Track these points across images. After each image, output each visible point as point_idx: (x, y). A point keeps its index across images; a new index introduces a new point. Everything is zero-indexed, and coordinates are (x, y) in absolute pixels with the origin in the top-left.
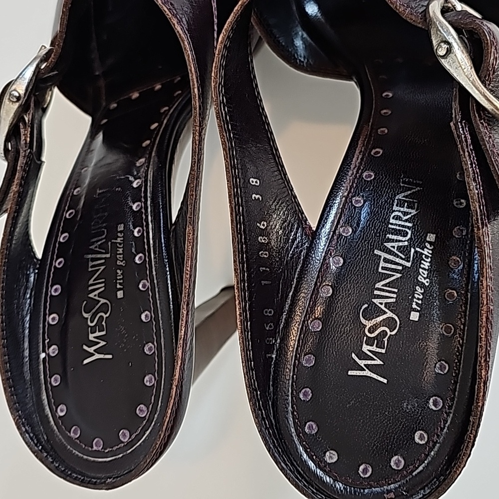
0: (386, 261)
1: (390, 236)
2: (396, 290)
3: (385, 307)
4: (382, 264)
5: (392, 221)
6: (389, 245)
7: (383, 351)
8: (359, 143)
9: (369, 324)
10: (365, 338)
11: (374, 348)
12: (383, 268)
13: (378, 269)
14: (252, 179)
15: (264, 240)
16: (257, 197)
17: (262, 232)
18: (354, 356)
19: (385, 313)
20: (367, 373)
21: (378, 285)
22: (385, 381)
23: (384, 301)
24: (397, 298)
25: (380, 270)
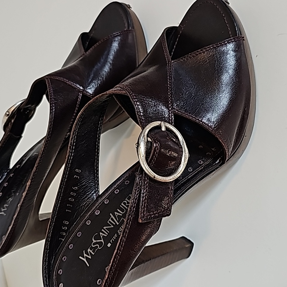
0: (112, 219)
1: (118, 210)
2: (109, 232)
3: (102, 237)
4: (110, 220)
5: (122, 204)
6: (116, 213)
7: (93, 254)
8: (134, 167)
9: (94, 241)
10: (91, 246)
11: (91, 251)
12: (110, 222)
14: (77, 169)
15: (74, 194)
16: (77, 177)
17: (74, 191)
18: (84, 251)
19: (101, 239)
20: (85, 260)
21: (105, 228)
22: (88, 265)
23: (103, 234)
24: (107, 235)
25: (108, 222)
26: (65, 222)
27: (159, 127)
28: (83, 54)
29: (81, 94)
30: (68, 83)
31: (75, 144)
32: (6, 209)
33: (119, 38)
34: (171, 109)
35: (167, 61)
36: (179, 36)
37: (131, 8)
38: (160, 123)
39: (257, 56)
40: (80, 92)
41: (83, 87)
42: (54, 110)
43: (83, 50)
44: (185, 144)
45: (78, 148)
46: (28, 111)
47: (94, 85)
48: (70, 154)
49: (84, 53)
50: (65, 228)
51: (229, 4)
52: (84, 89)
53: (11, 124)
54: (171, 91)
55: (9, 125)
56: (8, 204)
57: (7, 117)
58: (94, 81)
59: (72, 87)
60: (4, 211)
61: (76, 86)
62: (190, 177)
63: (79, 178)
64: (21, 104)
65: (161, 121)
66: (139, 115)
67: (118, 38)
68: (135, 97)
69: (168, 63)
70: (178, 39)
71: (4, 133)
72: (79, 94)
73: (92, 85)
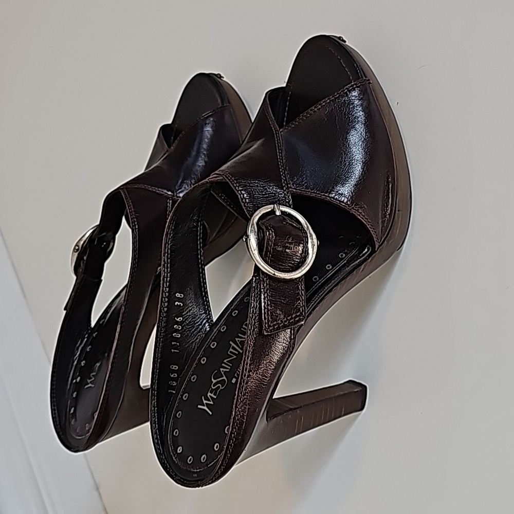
0: (233, 348)
1: (240, 335)
2: (231, 365)
3: (224, 373)
4: (231, 350)
5: (244, 326)
6: (237, 339)
7: (215, 397)
9: (214, 381)
10: (211, 389)
11: (212, 395)
12: (231, 352)
13: (228, 352)
14: (177, 294)
15: (179, 327)
16: (179, 304)
17: (177, 323)
18: (203, 398)
19: (223, 377)
20: (205, 408)
21: (225, 361)
22: (211, 413)
23: (225, 370)
24: (230, 369)
25: (229, 353)
26: (172, 367)
27: (273, 212)
28: (167, 151)
29: (171, 201)
30: (151, 189)
31: (169, 260)
32: (93, 379)
33: (212, 119)
34: (286, 188)
35: (274, 131)
36: (289, 98)
37: (223, 78)
38: (272, 207)
39: (398, 103)
40: (168, 198)
41: (172, 192)
42: (137, 225)
43: (167, 146)
44: (310, 228)
45: (174, 265)
46: (105, 244)
47: (186, 186)
48: (166, 274)
49: (168, 149)
50: (175, 375)
51: (345, 42)
52: (174, 194)
53: (83, 263)
54: (283, 166)
55: (82, 264)
56: (95, 372)
57: (76, 254)
58: (185, 181)
59: (157, 193)
60: (90, 382)
61: (162, 192)
62: (329, 276)
63: (182, 305)
64: (93, 232)
65: (274, 204)
66: (244, 203)
67: (209, 120)
68: (235, 182)
69: (276, 132)
70: (288, 103)
71: (75, 278)
72: (168, 201)
73: (184, 186)
